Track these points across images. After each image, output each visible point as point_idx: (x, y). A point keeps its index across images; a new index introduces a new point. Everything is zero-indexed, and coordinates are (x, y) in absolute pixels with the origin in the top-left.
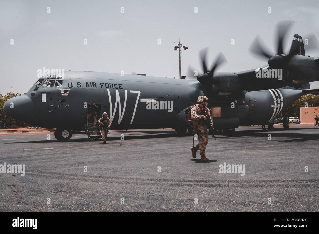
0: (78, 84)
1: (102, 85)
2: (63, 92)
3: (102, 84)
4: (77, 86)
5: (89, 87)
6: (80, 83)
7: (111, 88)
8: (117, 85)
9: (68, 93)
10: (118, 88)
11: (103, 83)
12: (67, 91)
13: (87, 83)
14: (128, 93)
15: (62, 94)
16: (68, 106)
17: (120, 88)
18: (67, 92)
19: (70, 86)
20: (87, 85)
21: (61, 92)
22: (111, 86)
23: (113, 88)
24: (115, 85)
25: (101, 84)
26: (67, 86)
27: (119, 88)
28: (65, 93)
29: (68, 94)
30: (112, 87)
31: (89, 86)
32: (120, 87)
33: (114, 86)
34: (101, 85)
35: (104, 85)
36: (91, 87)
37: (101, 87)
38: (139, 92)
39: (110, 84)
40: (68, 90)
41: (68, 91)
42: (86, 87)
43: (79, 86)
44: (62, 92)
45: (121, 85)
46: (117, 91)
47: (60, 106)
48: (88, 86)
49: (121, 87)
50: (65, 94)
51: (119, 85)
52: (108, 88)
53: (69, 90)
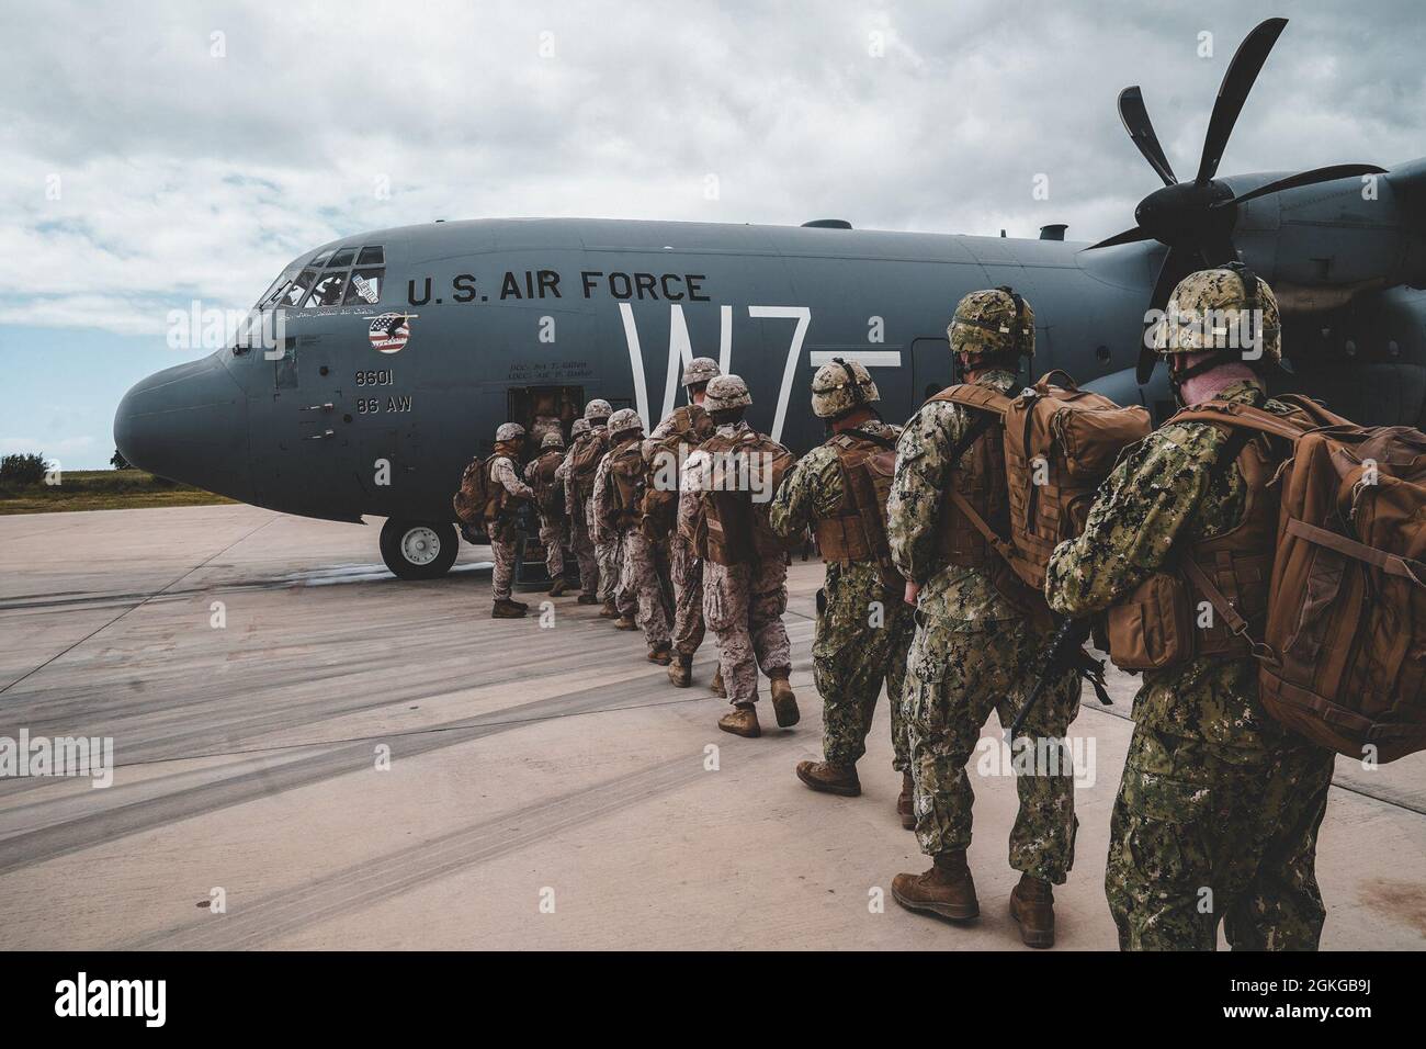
0: (463, 283)
1: (595, 285)
2: (382, 333)
3: (591, 279)
4: (456, 297)
5: (519, 296)
6: (473, 279)
7: (641, 296)
8: (679, 279)
9: (402, 336)
10: (681, 296)
11: (601, 274)
12: (399, 322)
13: (509, 277)
14: (741, 320)
15: (375, 343)
16: (407, 406)
17: (696, 293)
18: (399, 330)
19: (419, 295)
20: (510, 288)
21: (372, 334)
22: (640, 286)
23: (655, 297)
24: (668, 280)
25: (585, 280)
26: (404, 300)
27: (686, 292)
28: (391, 334)
29: (404, 341)
30: (645, 291)
31: (516, 292)
32: (691, 288)
33: (658, 289)
34: (587, 285)
35: (603, 282)
36: (531, 295)
37: (587, 295)
38: (803, 315)
39: (637, 276)
40: (407, 317)
41: (405, 324)
42: (503, 297)
43: (466, 294)
44: (375, 330)
45: (703, 277)
46: (677, 311)
47: (369, 405)
48: (511, 292)
49: (698, 288)
50: (390, 343)
51: (689, 278)
52: (626, 297)
53: (410, 320)
